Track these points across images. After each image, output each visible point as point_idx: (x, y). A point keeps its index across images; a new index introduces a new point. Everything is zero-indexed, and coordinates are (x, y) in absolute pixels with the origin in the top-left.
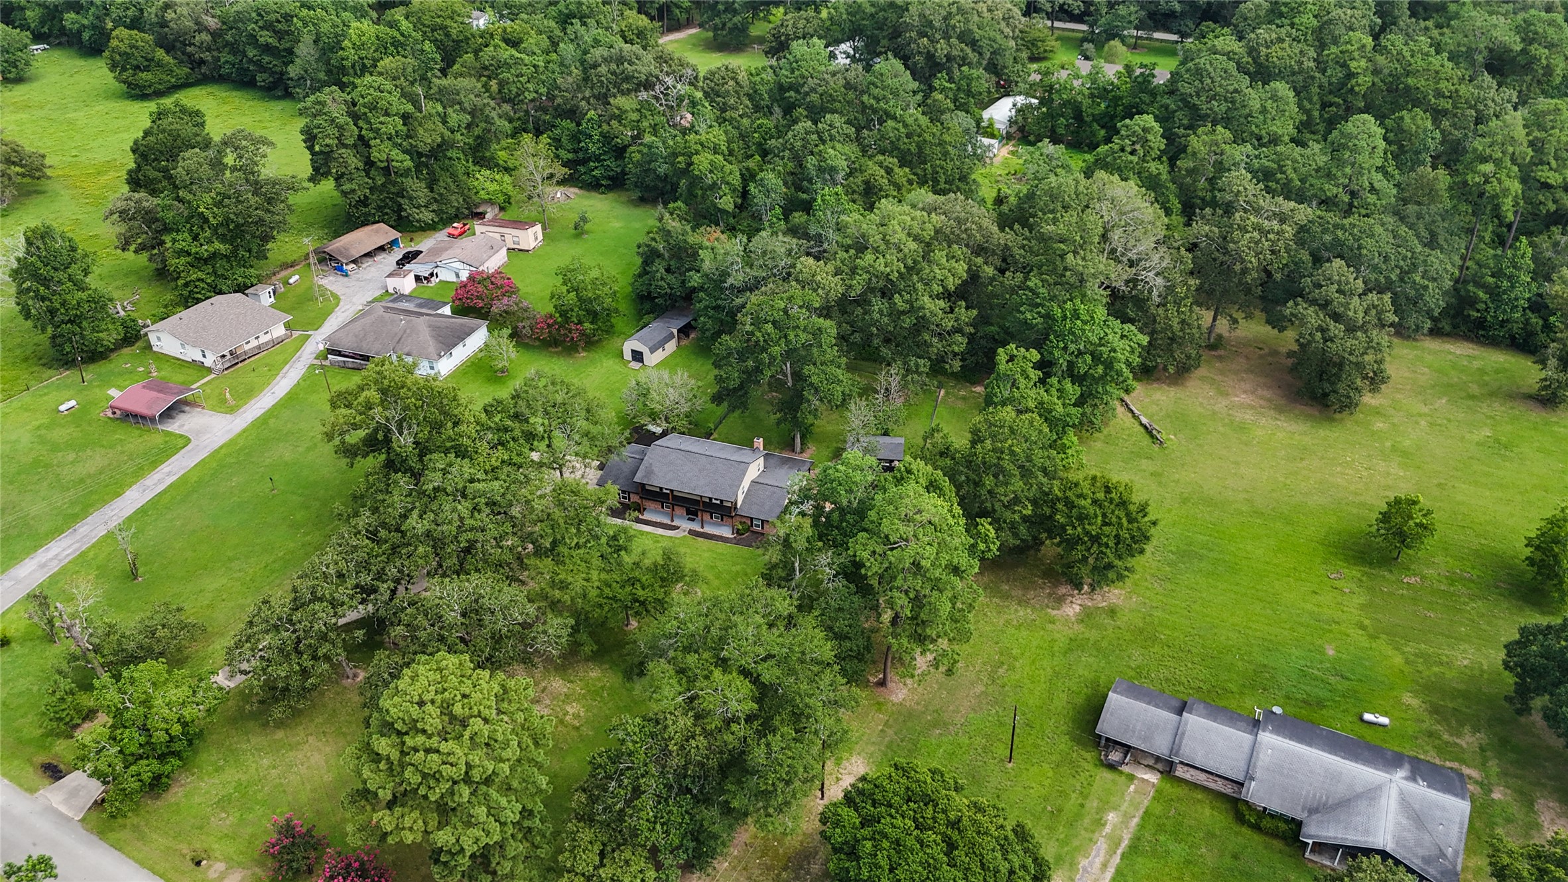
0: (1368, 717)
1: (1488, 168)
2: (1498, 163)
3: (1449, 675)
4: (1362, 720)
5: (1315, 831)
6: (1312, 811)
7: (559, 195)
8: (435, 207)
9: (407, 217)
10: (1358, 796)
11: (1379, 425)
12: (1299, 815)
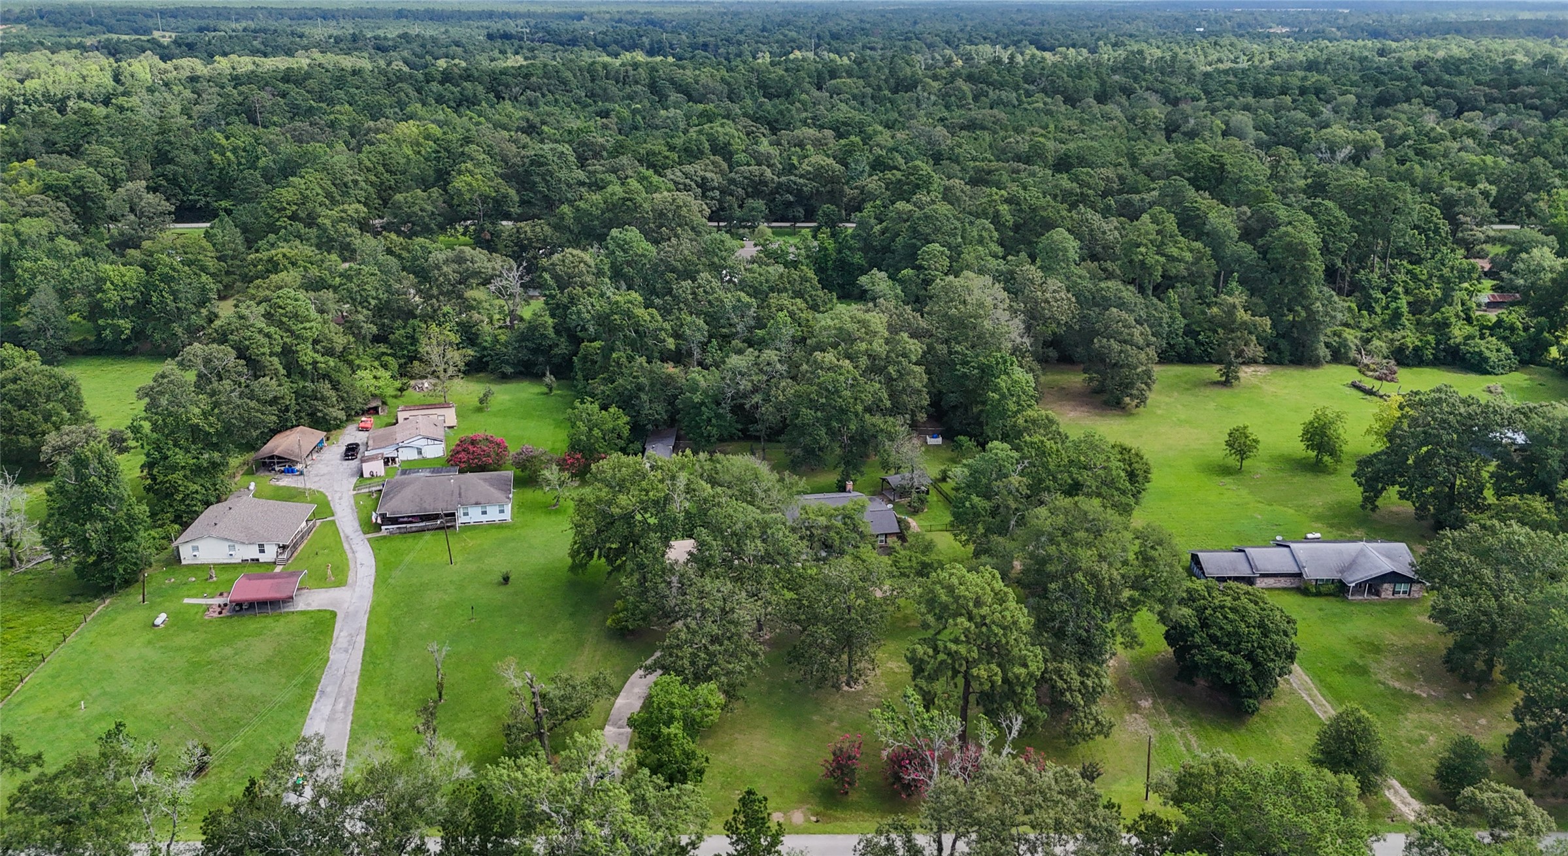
0: (1310, 536)
1: (1143, 249)
2: (1146, 246)
3: (1320, 510)
4: (1306, 538)
5: (1352, 580)
6: (1342, 571)
7: (426, 385)
8: (342, 405)
9: (324, 418)
10: (1357, 557)
11: (1159, 412)
12: (1337, 576)
